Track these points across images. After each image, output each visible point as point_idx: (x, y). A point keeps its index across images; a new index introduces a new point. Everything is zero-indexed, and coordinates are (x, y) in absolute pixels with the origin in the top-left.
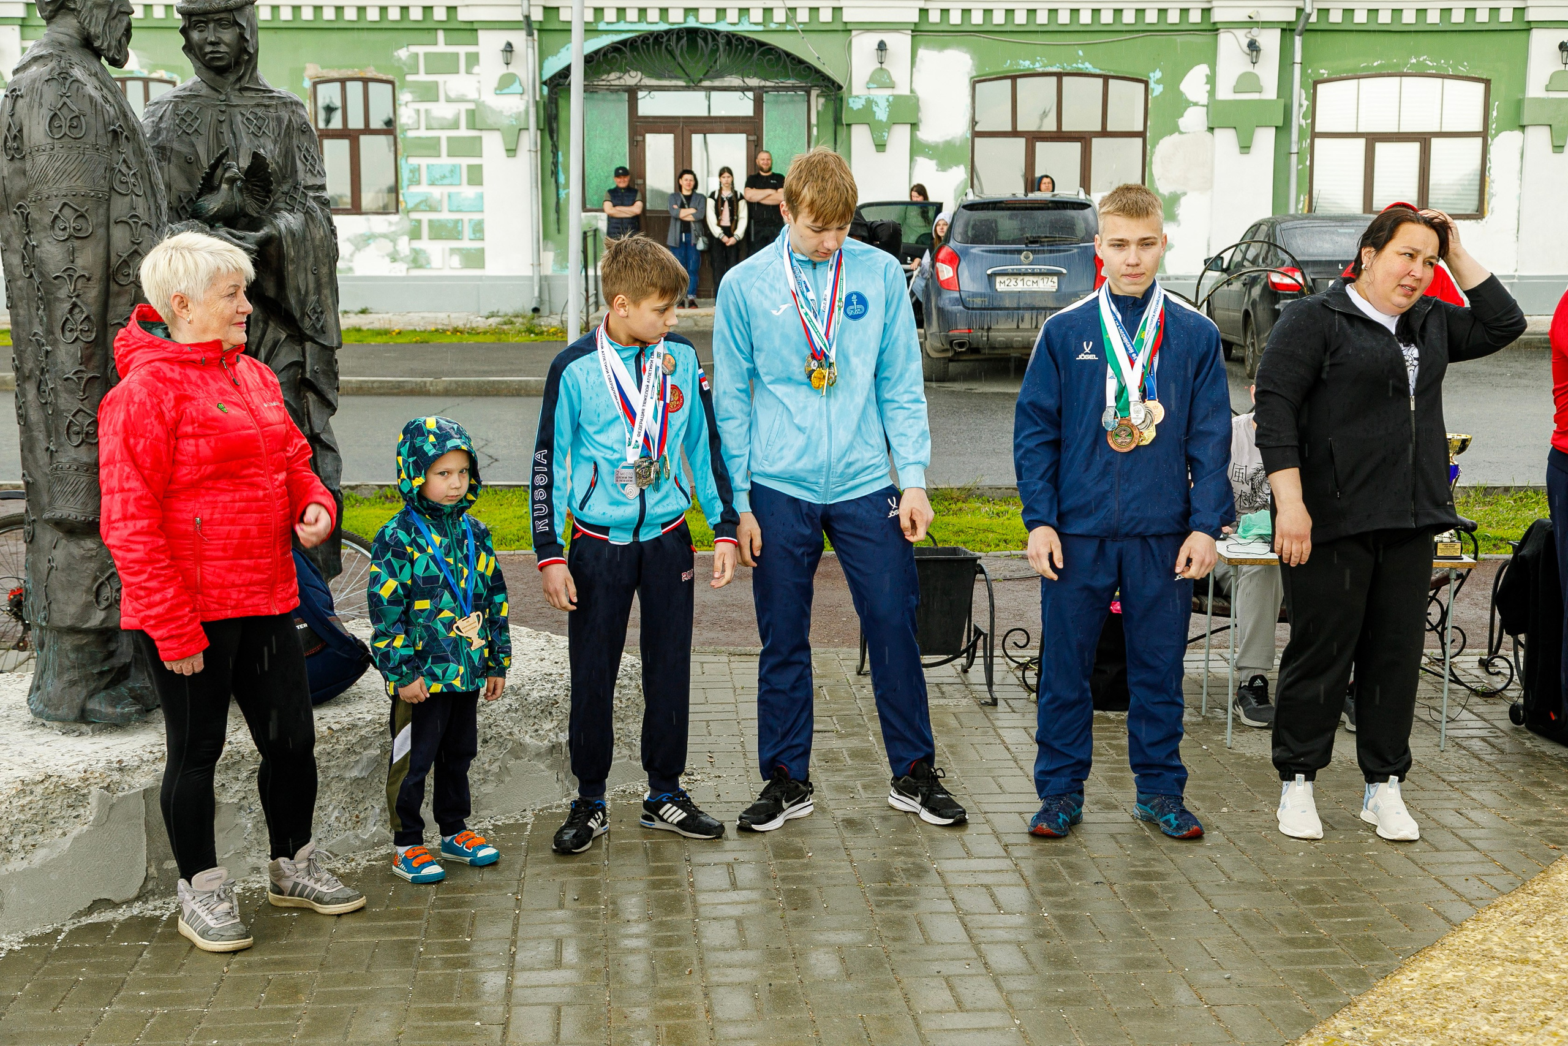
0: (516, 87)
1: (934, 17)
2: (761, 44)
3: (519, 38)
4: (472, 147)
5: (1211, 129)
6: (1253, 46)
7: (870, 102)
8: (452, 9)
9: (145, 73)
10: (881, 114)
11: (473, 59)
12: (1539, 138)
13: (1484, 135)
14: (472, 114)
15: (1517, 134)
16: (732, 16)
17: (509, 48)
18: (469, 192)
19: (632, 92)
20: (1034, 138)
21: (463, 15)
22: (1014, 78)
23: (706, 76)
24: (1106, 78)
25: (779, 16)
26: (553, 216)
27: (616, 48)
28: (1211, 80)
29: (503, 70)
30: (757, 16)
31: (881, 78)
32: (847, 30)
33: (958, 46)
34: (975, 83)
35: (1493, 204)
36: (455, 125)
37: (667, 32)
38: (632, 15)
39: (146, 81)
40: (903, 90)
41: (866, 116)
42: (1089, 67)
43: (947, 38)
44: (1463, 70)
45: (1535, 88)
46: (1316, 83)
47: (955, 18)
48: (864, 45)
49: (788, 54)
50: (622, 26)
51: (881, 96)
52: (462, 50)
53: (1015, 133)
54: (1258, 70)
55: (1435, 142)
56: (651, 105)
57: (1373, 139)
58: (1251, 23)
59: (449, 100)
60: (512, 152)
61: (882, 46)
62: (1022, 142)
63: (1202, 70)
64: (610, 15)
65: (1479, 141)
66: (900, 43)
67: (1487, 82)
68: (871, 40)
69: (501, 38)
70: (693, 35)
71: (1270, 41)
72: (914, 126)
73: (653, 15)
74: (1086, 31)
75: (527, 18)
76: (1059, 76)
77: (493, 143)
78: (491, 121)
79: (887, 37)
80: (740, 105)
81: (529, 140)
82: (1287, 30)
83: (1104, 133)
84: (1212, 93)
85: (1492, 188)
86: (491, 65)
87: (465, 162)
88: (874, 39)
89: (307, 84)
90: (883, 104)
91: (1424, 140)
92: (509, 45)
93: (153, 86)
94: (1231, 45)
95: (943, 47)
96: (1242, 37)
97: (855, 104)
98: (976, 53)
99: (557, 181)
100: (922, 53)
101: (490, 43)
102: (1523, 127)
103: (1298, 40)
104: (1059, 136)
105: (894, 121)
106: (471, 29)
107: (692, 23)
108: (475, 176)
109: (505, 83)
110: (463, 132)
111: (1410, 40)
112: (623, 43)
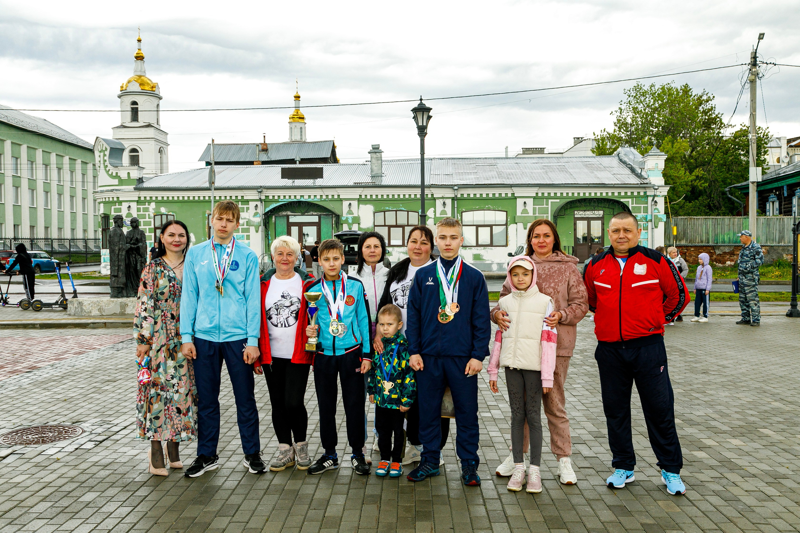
0: (258, 215)
1: (363, 197)
2: (317, 204)
3: (259, 203)
4: (247, 230)
5: (435, 224)
6: (444, 204)
7: (347, 218)
8: (242, 197)
9: (167, 213)
10: (350, 221)
11: (248, 209)
12: (520, 225)
13: (506, 225)
14: (247, 222)
15: (515, 225)
16: (312, 197)
17: (257, 206)
18: (247, 241)
19: (288, 217)
20: (390, 227)
21: (245, 198)
22: (384, 212)
23: (307, 212)
24: (408, 212)
25: (324, 197)
26: (267, 247)
27: (281, 206)
28: (435, 212)
29: (255, 211)
30: (318, 197)
31: (350, 212)
32: (341, 200)
33: (370, 204)
34: (374, 213)
35: (509, 243)
36: (243, 225)
37: (296, 202)
38: (287, 197)
39: (167, 215)
40: (355, 215)
41: (346, 221)
42: (403, 209)
43: (367, 202)
44: (500, 209)
45: (519, 213)
46: (462, 212)
47: (369, 197)
48: (346, 204)
49: (323, 207)
50: (285, 200)
51: (350, 216)
52: (245, 206)
53: (385, 226)
54: (445, 209)
55: (494, 227)
56: (292, 219)
57: (478, 226)
58: (443, 198)
59: (242, 219)
60: (257, 231)
61: (350, 204)
62: (387, 228)
63: (432, 209)
64: (282, 197)
65: (505, 226)
66: (355, 204)
67: (507, 212)
68: (347, 203)
69: (255, 203)
70: (299, 203)
71: (449, 202)
72: (359, 224)
73: (293, 197)
74: (402, 200)
75: (260, 199)
76: (396, 211)
77: (252, 229)
78: (252, 224)
79: (351, 202)
80: (315, 219)
81: (261, 228)
82: (453, 199)
83: (408, 225)
84: (435, 215)
85: (509, 239)
86: (252, 210)
87: (245, 234)
88: (348, 202)
89: (207, 215)
90: (351, 219)
91: (491, 226)
92: (257, 205)
93: (169, 216)
94: (439, 203)
95: (366, 204)
96: (441, 201)
97: (343, 219)
98: (374, 206)
99: (268, 239)
100: (361, 206)
101: (252, 205)
102: (516, 223)
103: (456, 202)
104: (396, 226)
105: (353, 223)
106: (247, 202)
107: (302, 200)
108: (248, 238)
109: (256, 214)
110: (245, 227)
111: (486, 201)
112: (283, 204)
